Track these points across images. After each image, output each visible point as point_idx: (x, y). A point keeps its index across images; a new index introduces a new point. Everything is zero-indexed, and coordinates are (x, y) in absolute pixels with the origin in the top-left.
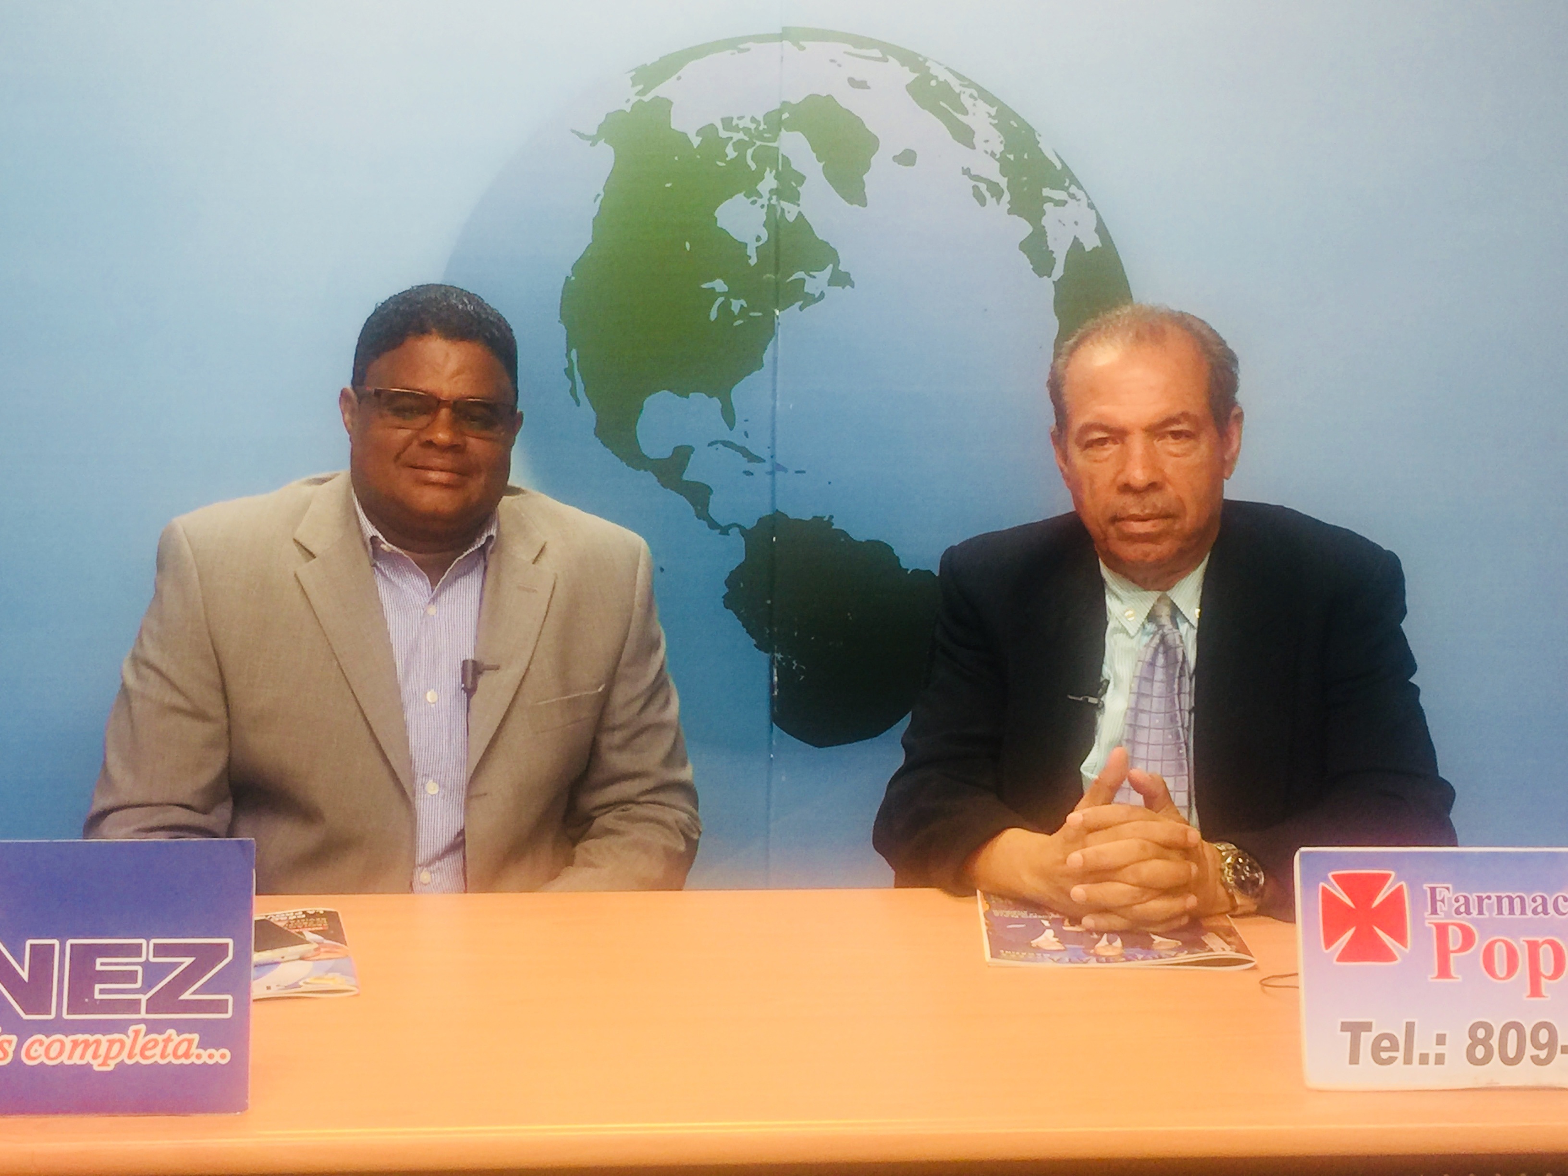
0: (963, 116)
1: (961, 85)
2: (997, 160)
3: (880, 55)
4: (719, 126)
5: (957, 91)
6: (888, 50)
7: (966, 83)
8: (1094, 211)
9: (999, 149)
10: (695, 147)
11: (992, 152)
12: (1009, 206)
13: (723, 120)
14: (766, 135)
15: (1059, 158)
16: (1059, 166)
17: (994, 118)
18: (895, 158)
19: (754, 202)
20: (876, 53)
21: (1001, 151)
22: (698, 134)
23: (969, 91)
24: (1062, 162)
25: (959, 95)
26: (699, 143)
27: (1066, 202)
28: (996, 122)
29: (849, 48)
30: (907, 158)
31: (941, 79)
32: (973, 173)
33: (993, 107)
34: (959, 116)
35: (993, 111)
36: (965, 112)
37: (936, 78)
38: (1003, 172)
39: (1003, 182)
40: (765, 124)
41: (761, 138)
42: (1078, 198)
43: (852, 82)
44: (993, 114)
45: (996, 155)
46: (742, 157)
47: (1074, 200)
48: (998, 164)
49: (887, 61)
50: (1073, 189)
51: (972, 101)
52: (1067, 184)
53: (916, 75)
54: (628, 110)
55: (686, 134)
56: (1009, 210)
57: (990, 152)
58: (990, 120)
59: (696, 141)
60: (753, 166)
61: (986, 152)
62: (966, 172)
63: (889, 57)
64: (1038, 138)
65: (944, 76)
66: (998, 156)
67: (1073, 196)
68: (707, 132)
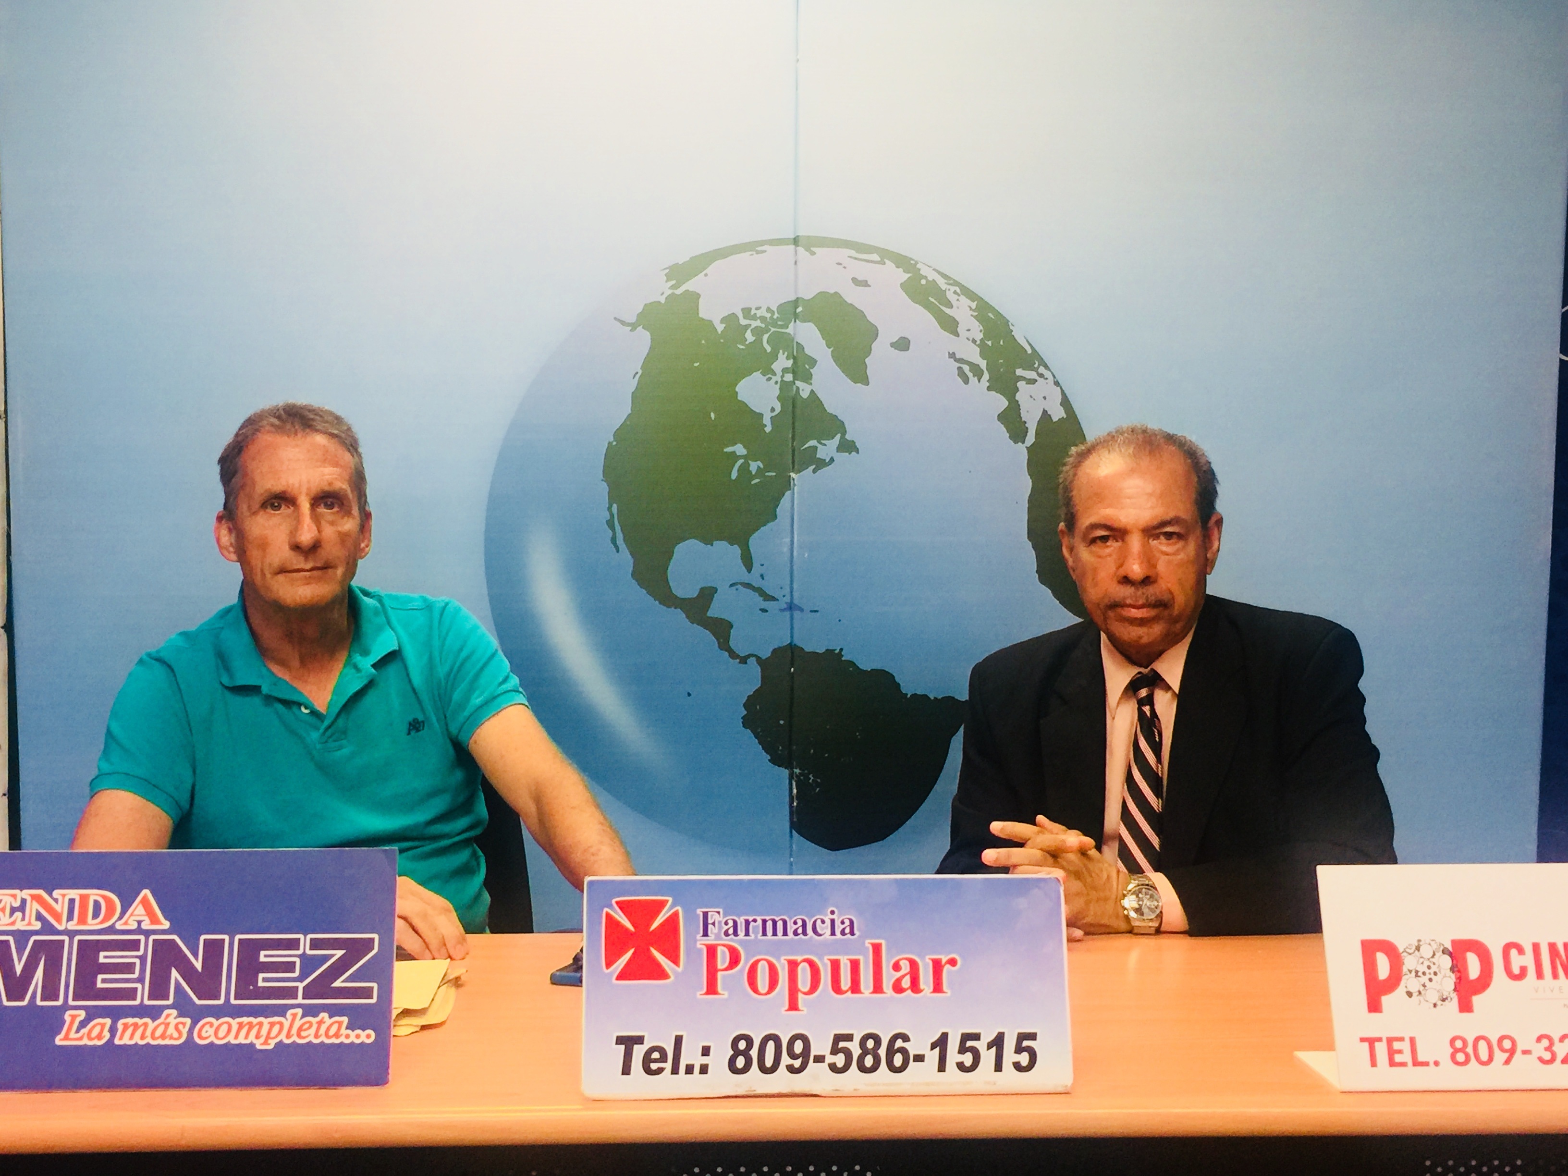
0: (949, 309)
1: (946, 283)
2: (978, 346)
3: (879, 259)
4: (740, 315)
5: (944, 289)
6: (886, 255)
7: (952, 282)
8: (1059, 388)
9: (979, 336)
10: (720, 333)
11: (973, 339)
12: (988, 384)
13: (743, 309)
14: (779, 323)
15: (1030, 344)
16: (1029, 351)
17: (973, 310)
18: (893, 345)
19: (770, 379)
20: (875, 257)
21: (981, 338)
22: (723, 321)
23: (953, 288)
24: (1032, 347)
25: (945, 291)
26: (723, 329)
27: (1036, 381)
28: (976, 314)
29: (853, 253)
30: (903, 344)
31: (930, 279)
32: (957, 357)
33: (974, 301)
34: (947, 311)
35: (974, 305)
36: (951, 306)
37: (926, 277)
38: (983, 355)
39: (983, 364)
40: (778, 313)
41: (775, 325)
42: (1045, 377)
43: (854, 280)
44: (974, 307)
45: (976, 341)
46: (759, 341)
47: (1042, 379)
48: (978, 349)
49: (884, 263)
50: (1042, 370)
51: (956, 297)
52: (1036, 366)
53: (909, 275)
54: (663, 301)
55: (711, 322)
56: (988, 387)
57: (971, 339)
58: (972, 313)
59: (720, 328)
60: (769, 349)
61: (968, 339)
62: (952, 355)
63: (885, 260)
64: (1011, 327)
65: (932, 276)
66: (978, 342)
67: (1041, 376)
68: (730, 320)
